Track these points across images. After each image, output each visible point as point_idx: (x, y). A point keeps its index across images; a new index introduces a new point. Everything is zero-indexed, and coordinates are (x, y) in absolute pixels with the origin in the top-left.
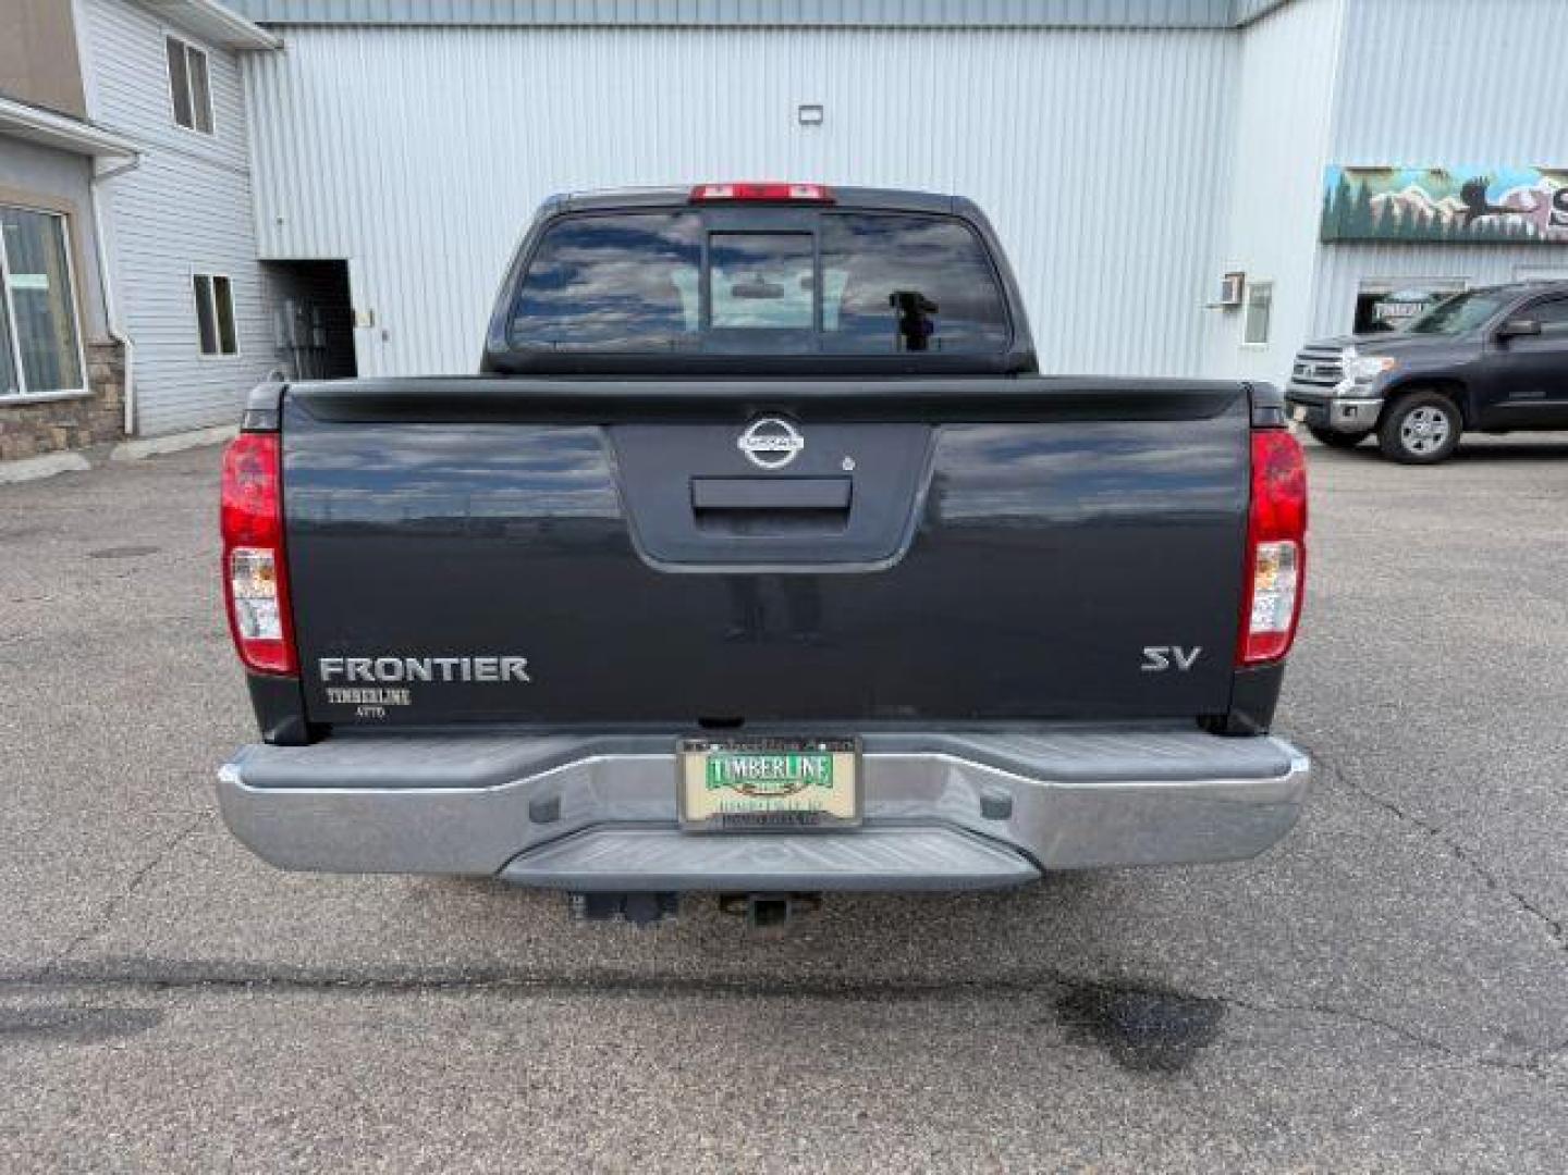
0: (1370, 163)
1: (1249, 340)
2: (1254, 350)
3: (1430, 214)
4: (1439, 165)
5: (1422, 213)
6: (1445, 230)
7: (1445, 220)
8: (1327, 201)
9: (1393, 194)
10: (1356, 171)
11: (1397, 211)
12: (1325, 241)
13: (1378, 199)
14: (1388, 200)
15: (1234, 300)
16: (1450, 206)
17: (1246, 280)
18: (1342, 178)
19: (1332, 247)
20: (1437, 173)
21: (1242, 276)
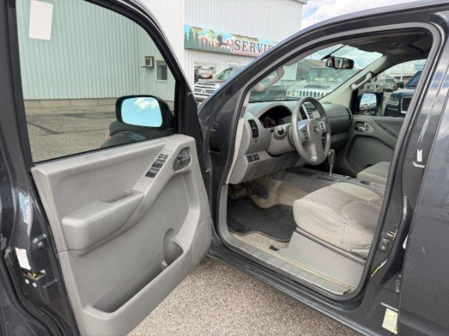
0: (197, 26)
1: (158, 79)
2: (159, 82)
3: (211, 43)
4: (212, 29)
5: (209, 43)
6: (215, 48)
7: (215, 46)
8: (186, 36)
9: (204, 37)
10: (194, 28)
11: (204, 42)
12: (186, 49)
13: (200, 37)
14: (202, 38)
15: (151, 65)
16: (215, 42)
17: (155, 59)
18: (191, 30)
19: (187, 50)
20: (211, 31)
21: (153, 58)
